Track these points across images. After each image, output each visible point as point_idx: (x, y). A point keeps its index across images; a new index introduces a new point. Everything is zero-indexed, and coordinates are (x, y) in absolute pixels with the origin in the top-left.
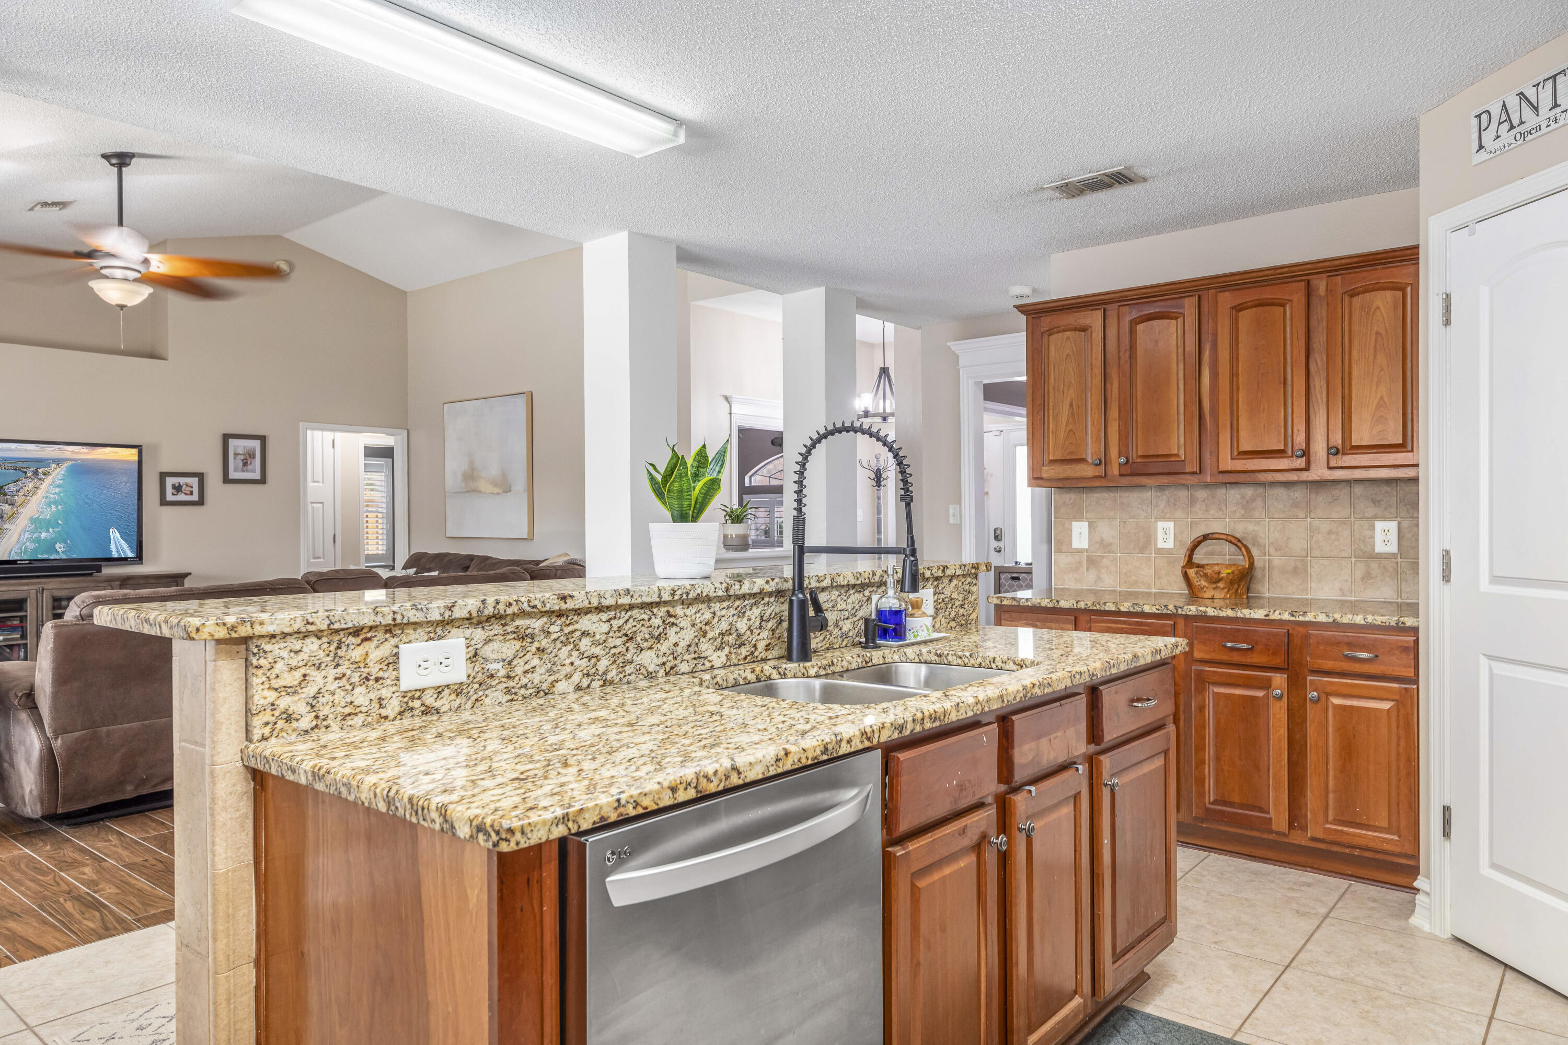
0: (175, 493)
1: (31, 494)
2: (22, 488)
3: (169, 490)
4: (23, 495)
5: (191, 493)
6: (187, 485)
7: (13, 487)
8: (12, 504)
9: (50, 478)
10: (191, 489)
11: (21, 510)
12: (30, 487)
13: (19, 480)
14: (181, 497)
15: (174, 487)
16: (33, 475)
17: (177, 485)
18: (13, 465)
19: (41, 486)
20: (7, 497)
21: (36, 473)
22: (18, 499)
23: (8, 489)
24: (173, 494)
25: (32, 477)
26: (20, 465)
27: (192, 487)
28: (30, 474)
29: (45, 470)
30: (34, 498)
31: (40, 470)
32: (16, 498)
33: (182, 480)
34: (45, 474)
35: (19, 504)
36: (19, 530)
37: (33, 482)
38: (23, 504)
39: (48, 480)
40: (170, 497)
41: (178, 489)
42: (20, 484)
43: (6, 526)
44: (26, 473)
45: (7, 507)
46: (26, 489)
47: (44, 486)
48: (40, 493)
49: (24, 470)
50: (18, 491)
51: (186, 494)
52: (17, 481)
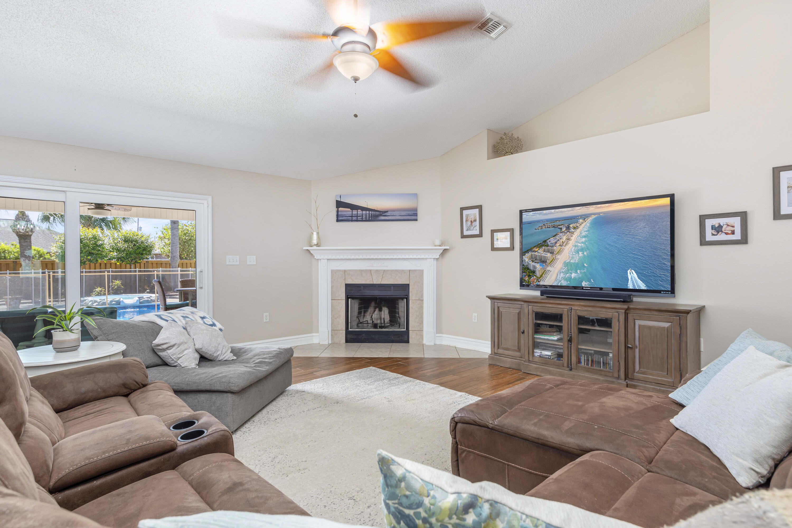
0: (716, 233)
1: (564, 244)
2: (558, 240)
3: (709, 231)
4: (560, 245)
5: (733, 233)
6: (728, 225)
7: (552, 240)
8: (552, 253)
9: (578, 231)
10: (732, 229)
11: (558, 257)
12: (564, 239)
13: (557, 235)
14: (721, 237)
15: (713, 227)
16: (566, 229)
17: (717, 226)
18: (552, 224)
19: (572, 238)
20: (549, 247)
21: (568, 228)
22: (556, 249)
23: (550, 242)
24: (713, 235)
25: (566, 232)
26: (558, 223)
27: (733, 227)
28: (564, 229)
29: (574, 225)
30: (567, 247)
31: (571, 226)
32: (555, 248)
33: (722, 221)
34: (574, 228)
35: (557, 252)
36: (556, 271)
37: (566, 236)
38: (559, 252)
39: (577, 233)
40: (709, 237)
41: (718, 229)
42: (557, 237)
43: (549, 268)
44: (561, 229)
45: (549, 255)
46: (561, 241)
47: (574, 238)
48: (571, 243)
49: (560, 227)
50: (556, 243)
51: (727, 234)
52: (555, 236)
